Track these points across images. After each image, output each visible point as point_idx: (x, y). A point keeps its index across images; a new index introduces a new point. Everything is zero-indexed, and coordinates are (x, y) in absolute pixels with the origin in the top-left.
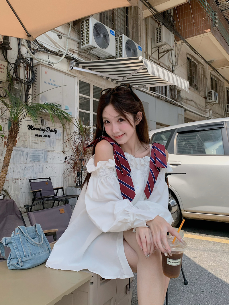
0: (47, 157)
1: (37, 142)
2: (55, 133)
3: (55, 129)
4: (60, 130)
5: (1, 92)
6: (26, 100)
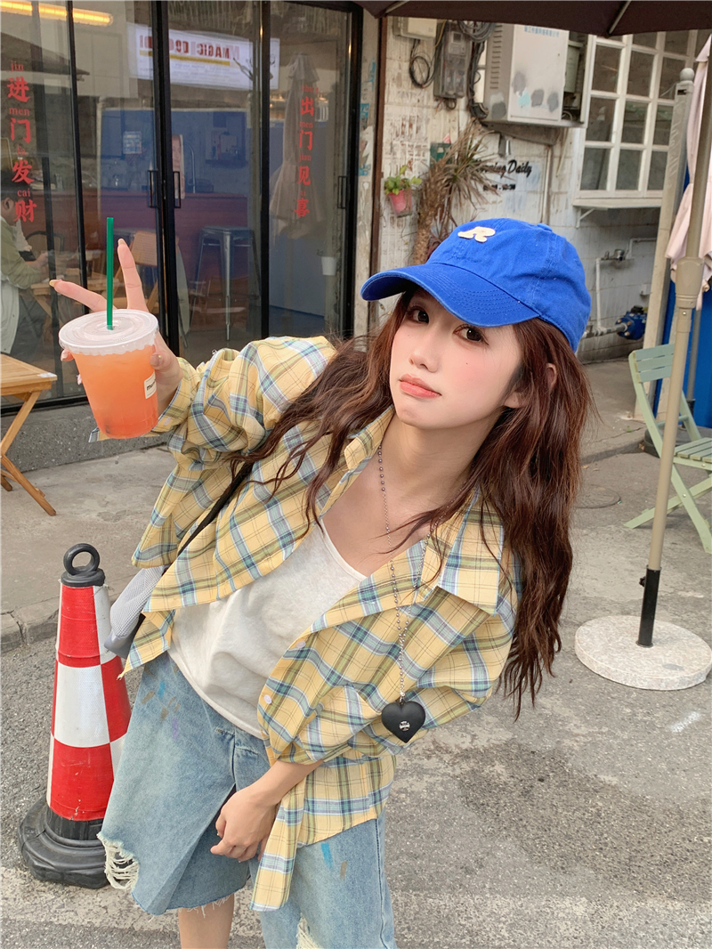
2: (528, 176)
3: (528, 163)
4: (538, 165)
5: (418, 69)
6: (472, 86)
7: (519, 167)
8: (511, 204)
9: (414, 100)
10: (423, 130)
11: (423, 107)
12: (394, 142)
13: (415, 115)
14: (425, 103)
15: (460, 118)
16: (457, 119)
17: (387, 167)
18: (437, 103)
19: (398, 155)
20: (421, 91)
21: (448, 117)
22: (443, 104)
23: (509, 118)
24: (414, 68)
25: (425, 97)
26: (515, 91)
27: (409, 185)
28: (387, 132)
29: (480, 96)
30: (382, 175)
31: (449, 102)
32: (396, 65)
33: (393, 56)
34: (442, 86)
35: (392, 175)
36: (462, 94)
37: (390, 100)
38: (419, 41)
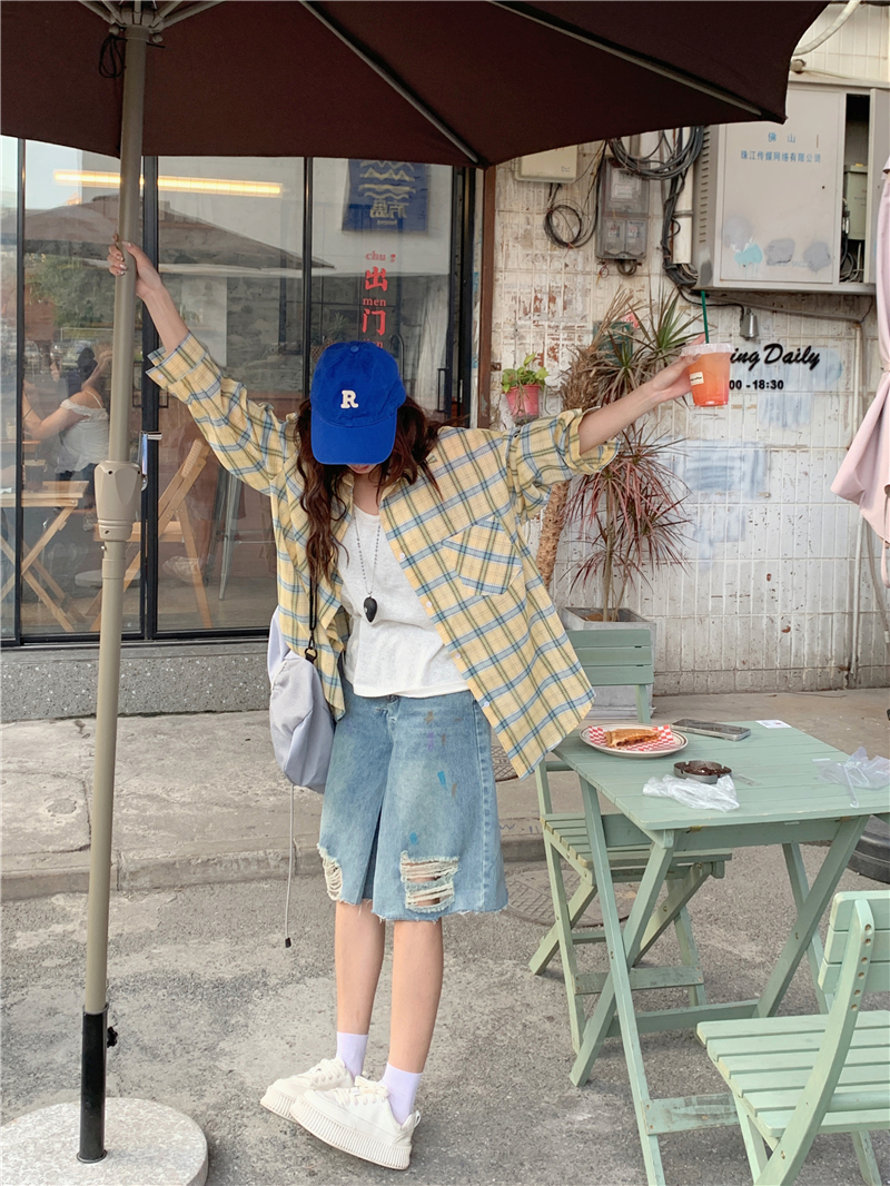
0: (765, 475)
1: (716, 411)
2: (812, 368)
3: (809, 348)
4: (833, 352)
5: (563, 223)
6: (664, 242)
7: (791, 354)
8: (775, 411)
9: (558, 265)
10: (578, 306)
11: (576, 274)
12: (520, 323)
13: (561, 284)
14: (580, 268)
15: (653, 285)
16: (647, 289)
17: (508, 356)
18: (601, 267)
19: (529, 340)
20: (571, 252)
21: (627, 285)
22: (613, 268)
23: (716, 283)
24: (555, 221)
25: (580, 260)
26: (726, 243)
27: (536, 381)
28: (506, 308)
29: (682, 255)
30: (496, 367)
31: (626, 265)
32: (520, 219)
33: (514, 208)
34: (601, 244)
35: (518, 367)
36: (637, 253)
37: (510, 266)
38: (559, 185)
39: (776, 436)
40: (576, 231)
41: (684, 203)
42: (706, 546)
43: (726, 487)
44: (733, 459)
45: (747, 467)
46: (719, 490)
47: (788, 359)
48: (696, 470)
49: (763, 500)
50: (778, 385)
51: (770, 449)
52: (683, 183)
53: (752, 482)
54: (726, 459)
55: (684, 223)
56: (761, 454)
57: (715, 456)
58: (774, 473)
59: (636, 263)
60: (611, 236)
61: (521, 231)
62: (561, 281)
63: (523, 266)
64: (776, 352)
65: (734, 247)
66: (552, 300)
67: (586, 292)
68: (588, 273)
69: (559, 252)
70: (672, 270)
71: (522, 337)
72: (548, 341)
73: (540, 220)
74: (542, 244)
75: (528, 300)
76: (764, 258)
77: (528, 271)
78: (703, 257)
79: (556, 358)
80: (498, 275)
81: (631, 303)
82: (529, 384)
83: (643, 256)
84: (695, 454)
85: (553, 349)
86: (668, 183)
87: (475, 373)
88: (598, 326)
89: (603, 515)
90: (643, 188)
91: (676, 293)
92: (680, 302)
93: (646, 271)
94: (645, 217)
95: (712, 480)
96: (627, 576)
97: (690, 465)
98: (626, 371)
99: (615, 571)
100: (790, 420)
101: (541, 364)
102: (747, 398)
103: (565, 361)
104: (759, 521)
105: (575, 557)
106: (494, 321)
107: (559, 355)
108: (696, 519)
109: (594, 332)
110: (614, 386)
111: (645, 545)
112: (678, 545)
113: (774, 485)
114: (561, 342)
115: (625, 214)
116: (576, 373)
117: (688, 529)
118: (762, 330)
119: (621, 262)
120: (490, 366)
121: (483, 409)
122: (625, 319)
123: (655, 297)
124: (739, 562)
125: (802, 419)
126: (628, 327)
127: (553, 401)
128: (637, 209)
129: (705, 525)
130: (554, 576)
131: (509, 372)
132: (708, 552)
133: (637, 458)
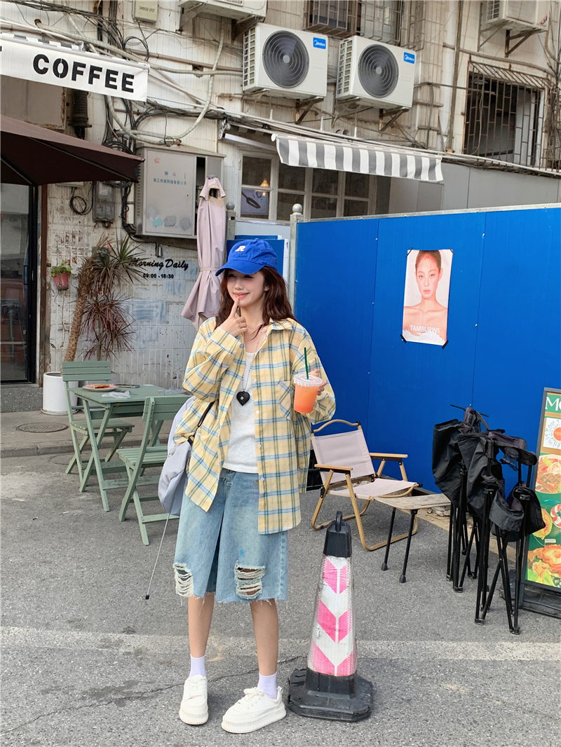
0: (166, 314)
1: (146, 287)
2: (185, 270)
4: (194, 263)
5: (78, 204)
6: (122, 214)
7: (176, 264)
8: (170, 287)
9: (76, 222)
10: (85, 239)
11: (84, 226)
12: (59, 246)
14: (86, 223)
15: (118, 233)
16: (115, 234)
17: (54, 260)
18: (95, 224)
19: (64, 254)
20: (82, 217)
21: (107, 232)
22: (101, 225)
23: (144, 233)
24: (74, 203)
25: (86, 220)
26: (148, 217)
27: (67, 272)
28: (53, 240)
29: (130, 220)
30: (49, 265)
31: (107, 223)
32: (59, 201)
33: (56, 196)
34: (95, 214)
35: (58, 266)
36: (110, 219)
37: (55, 221)
38: (76, 188)
39: (171, 298)
40: (84, 207)
41: (131, 198)
42: (142, 343)
43: (149, 319)
44: (153, 307)
45: (159, 310)
46: (147, 320)
47: (176, 266)
48: (138, 311)
49: (165, 324)
50: (171, 276)
51: (168, 303)
52: (130, 191)
53: (161, 317)
54: (150, 307)
55: (131, 207)
56: (164, 305)
57: (145, 306)
58: (170, 313)
59: (110, 222)
60: (99, 211)
61: (59, 207)
62: (77, 229)
63: (61, 222)
64: (171, 263)
65: (151, 218)
66: (74, 237)
67: (89, 234)
68: (90, 226)
69: (76, 216)
70: (126, 226)
71: (60, 253)
72: (72, 255)
73: (68, 202)
74: (69, 212)
75: (63, 236)
76: (164, 224)
77: (63, 224)
78: (139, 222)
79: (76, 262)
80: (49, 225)
81: (108, 240)
82: (64, 273)
83: (113, 220)
84: (137, 305)
85: (74, 258)
86: (124, 189)
87: (39, 267)
88: (94, 249)
89: (97, 330)
90: (113, 190)
91: (128, 236)
92: (130, 240)
93: (115, 226)
94: (114, 203)
95: (144, 316)
96: (108, 355)
97: (135, 309)
98: (106, 269)
99: (103, 354)
100: (176, 291)
101: (69, 265)
102: (159, 281)
103: (80, 264)
104: (164, 333)
105: (85, 348)
106: (48, 245)
107: (77, 261)
108: (138, 332)
109: (92, 252)
110: (101, 275)
111: (115, 342)
112: (130, 343)
113: (170, 318)
114: (78, 255)
115: (105, 202)
116: (84, 269)
117: (134, 336)
118: (164, 253)
119: (104, 222)
120: (46, 265)
121: (43, 284)
122: (106, 246)
123: (119, 237)
124: (156, 350)
125: (181, 291)
126: (107, 250)
127: (75, 280)
128: (111, 200)
129: (141, 335)
130: (76, 356)
131: (55, 268)
132: (143, 346)
133: (111, 306)
